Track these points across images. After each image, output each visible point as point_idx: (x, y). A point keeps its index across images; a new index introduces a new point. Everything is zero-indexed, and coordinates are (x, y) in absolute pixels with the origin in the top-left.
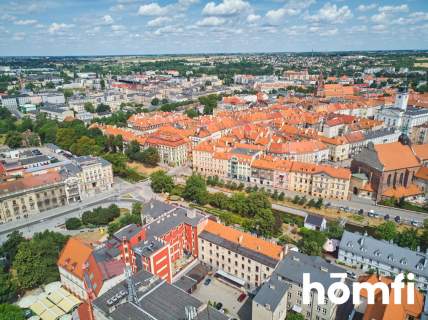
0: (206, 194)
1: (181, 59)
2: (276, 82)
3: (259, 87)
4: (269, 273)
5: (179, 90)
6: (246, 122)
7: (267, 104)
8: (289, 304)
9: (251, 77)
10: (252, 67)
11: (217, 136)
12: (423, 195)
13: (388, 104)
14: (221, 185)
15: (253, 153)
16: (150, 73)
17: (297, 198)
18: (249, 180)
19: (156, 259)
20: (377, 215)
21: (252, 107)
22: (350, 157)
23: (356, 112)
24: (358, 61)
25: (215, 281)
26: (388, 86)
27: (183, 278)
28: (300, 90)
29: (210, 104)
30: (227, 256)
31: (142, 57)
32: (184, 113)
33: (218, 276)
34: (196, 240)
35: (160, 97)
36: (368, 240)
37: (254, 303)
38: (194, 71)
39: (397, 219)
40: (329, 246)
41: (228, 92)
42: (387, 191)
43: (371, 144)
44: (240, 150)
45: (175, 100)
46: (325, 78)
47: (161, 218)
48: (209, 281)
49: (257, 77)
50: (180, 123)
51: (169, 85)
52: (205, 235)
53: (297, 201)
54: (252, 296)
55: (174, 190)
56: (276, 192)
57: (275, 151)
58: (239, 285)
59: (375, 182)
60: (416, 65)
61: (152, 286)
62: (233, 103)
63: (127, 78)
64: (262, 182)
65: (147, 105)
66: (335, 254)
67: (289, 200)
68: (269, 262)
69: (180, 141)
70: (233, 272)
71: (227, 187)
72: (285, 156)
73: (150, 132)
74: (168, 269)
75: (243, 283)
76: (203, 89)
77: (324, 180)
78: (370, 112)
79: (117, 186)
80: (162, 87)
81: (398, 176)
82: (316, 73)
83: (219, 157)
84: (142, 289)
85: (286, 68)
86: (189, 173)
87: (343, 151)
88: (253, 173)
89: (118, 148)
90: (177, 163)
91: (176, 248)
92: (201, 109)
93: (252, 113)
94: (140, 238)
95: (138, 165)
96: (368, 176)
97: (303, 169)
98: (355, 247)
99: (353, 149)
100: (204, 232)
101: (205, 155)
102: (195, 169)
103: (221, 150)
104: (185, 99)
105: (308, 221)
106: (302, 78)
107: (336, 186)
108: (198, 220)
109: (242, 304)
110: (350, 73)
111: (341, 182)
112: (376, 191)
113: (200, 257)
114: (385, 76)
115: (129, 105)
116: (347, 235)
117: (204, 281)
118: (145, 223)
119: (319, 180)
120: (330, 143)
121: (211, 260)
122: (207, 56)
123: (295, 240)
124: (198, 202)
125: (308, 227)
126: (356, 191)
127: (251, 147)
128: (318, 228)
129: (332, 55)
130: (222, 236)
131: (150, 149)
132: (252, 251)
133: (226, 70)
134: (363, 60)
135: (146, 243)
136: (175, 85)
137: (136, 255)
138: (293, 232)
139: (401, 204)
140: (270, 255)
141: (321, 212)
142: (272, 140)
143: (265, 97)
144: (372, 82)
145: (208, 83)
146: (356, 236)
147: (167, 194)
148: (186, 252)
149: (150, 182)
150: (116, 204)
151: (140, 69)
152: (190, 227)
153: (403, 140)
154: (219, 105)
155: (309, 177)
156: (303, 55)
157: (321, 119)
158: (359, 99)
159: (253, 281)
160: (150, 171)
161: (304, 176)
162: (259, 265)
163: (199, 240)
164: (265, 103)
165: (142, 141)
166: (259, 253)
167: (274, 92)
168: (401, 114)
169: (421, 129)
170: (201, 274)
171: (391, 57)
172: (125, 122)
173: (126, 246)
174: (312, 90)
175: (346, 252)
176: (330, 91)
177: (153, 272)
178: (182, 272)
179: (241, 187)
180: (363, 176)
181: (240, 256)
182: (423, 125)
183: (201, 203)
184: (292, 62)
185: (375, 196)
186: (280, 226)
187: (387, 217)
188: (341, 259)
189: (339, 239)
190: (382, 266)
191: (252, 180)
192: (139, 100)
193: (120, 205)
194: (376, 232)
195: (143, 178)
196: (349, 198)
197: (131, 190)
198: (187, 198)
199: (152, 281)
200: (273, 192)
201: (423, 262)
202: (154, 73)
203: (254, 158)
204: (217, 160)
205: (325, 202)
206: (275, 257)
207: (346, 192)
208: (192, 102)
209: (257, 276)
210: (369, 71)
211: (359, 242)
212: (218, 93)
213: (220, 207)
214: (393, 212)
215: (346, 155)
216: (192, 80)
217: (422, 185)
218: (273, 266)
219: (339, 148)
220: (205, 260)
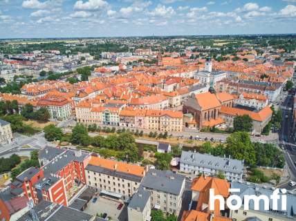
0: (88, 138)
1: (60, 41)
2: (131, 57)
3: (120, 60)
4: (137, 187)
5: (62, 64)
6: (113, 85)
7: (126, 72)
8: (152, 204)
9: (114, 53)
10: (114, 46)
11: (92, 95)
12: (225, 123)
13: (201, 69)
14: (99, 131)
15: (120, 106)
16: (36, 52)
17: (151, 133)
18: (118, 125)
19: (53, 190)
20: (200, 138)
21: (116, 74)
22: (181, 103)
23: (183, 75)
24: (181, 42)
25: (100, 199)
26: (200, 58)
27: (76, 201)
28: (147, 62)
29: (86, 73)
30: (107, 180)
31: (28, 40)
32: (67, 81)
33: (102, 194)
34: (84, 173)
35: (46, 70)
36: (197, 155)
37: (129, 208)
38: (71, 50)
39: (212, 139)
40: (174, 162)
41: (98, 64)
42: (205, 123)
43: (193, 94)
44: (110, 105)
45: (59, 71)
46: (163, 54)
47: (55, 159)
48: (96, 199)
49: (118, 54)
50: (64, 88)
51: (53, 61)
52: (90, 167)
53: (152, 136)
54: (127, 204)
55: (63, 138)
56: (137, 131)
57: (134, 104)
58: (118, 198)
59: (198, 118)
60: (214, 44)
61: (52, 211)
62: (102, 72)
63: (18, 57)
64: (127, 125)
65: (37, 76)
66: (178, 167)
67: (146, 135)
68: (136, 179)
69: (65, 102)
70: (112, 190)
71: (104, 131)
72: (141, 106)
73: (40, 96)
74: (64, 196)
75: (120, 196)
76: (79, 63)
77: (167, 120)
78: (191, 74)
79: (16, 140)
80: (47, 63)
81: (210, 113)
82: (156, 50)
83: (95, 110)
84: (44, 215)
85: (137, 47)
86: (74, 124)
87: (177, 100)
88: (121, 119)
89: (14, 111)
90: (64, 117)
91: (68, 180)
92: (79, 77)
93: (117, 78)
94: (39, 177)
95: (33, 122)
96: (193, 115)
97: (153, 114)
98: (189, 160)
99: (183, 98)
100: (89, 165)
101: (87, 110)
102: (78, 121)
103: (96, 106)
104: (66, 71)
105: (160, 148)
106: (147, 53)
107: (175, 123)
108: (83, 157)
109: (120, 211)
110: (177, 50)
111: (178, 120)
112: (198, 124)
113: (88, 184)
114: (198, 51)
115: (21, 76)
116: (184, 153)
117: (92, 200)
118: (42, 165)
119: (164, 120)
120: (168, 96)
121: (96, 184)
122: (80, 39)
123: (153, 161)
124: (83, 145)
125: (160, 151)
126: (187, 125)
127: (118, 102)
128: (166, 152)
129: (166, 38)
130: (102, 166)
131: (41, 110)
132: (125, 173)
133: (96, 49)
134: (185, 41)
135: (44, 180)
136: (58, 61)
137: (36, 190)
138: (151, 156)
139: (213, 130)
141: (167, 141)
142: (132, 97)
143: (125, 67)
144: (190, 55)
145: (83, 59)
146: (190, 153)
147: (58, 141)
148: (76, 182)
149: (44, 133)
150: (16, 153)
151: (29, 49)
152: (78, 163)
153: (211, 91)
154: (92, 74)
155: (158, 119)
156: (147, 38)
157: (162, 81)
158: (183, 66)
159: (127, 194)
160: (43, 126)
161: (154, 118)
162: (130, 182)
163: (86, 171)
164: (125, 71)
165: (34, 104)
166: (129, 174)
167: (130, 63)
168: (209, 75)
169: (221, 83)
170: (89, 196)
171: (200, 39)
172: (19, 90)
173: (27, 185)
174: (155, 61)
175: (185, 164)
176: (166, 61)
177: (52, 201)
178: (75, 196)
179: (114, 130)
180: (190, 115)
181: (116, 178)
182: (221, 81)
183: (85, 145)
184: (141, 43)
185: (198, 127)
186: (142, 153)
187: (206, 139)
188: (182, 169)
189: (180, 156)
190: (206, 170)
191: (121, 124)
192: (29, 72)
193: (20, 154)
194: (201, 149)
195: (38, 132)
196: (183, 130)
197: (29, 142)
198: (74, 143)
199: (51, 207)
200: (135, 131)
201: (227, 163)
202: (40, 52)
203: (120, 109)
204: (95, 113)
205: (169, 134)
206: (141, 175)
207: (181, 126)
208: (72, 72)
209: (129, 190)
210: (189, 48)
211: (192, 157)
212: (91, 65)
213: (99, 146)
214: (209, 136)
215: (179, 102)
216: (70, 56)
217: (224, 117)
218: (140, 181)
219: (175, 98)
220: (91, 185)
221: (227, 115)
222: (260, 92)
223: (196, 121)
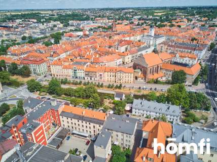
0: (61, 89)
1: (36, 12)
2: (91, 24)
3: (83, 27)
4: (100, 128)
5: (38, 31)
6: (78, 46)
7: (88, 37)
8: (112, 141)
9: (78, 22)
10: (79, 16)
11: (63, 56)
12: (165, 76)
13: (146, 34)
14: (69, 83)
15: (85, 64)
16: (18, 21)
17: (110, 85)
18: (84, 79)
19: (35, 134)
20: (147, 89)
21: (80, 38)
22: (132, 61)
23: (132, 38)
24: (130, 12)
25: (72, 137)
26: (145, 25)
27: (54, 139)
28: (104, 28)
29: (57, 38)
30: (77, 123)
31: (12, 11)
32: (43, 44)
33: (73, 134)
34: (59, 118)
35: (27, 35)
36: (145, 102)
37: (95, 146)
38: (45, 19)
39: (155, 89)
40: (128, 108)
41: (67, 31)
42: (150, 77)
43: (141, 54)
44: (78, 63)
45: (36, 36)
46: (116, 22)
47: (36, 108)
48: (69, 137)
49: (82, 22)
50: (41, 50)
51: (31, 28)
53: (110, 87)
54: (94, 141)
55: (42, 90)
56: (99, 83)
57: (96, 62)
58: (86, 137)
59: (145, 73)
60: (155, 14)
61: (35, 151)
62: (70, 37)
63: (4, 25)
64: (91, 79)
65: (19, 40)
66: (130, 111)
67: (105, 87)
68: (100, 122)
69: (42, 61)
70: (81, 130)
71: (73, 84)
72: (101, 64)
73: (22, 56)
74: (44, 137)
75: (87, 135)
76: (52, 29)
77: (122, 75)
78: (139, 38)
79: (6, 91)
80: (27, 29)
81: (154, 69)
82: (111, 19)
83: (66, 67)
84: (29, 154)
85: (96, 17)
86: (50, 78)
87: (128, 59)
88: (86, 74)
89: (3, 68)
90: (42, 73)
91: (47, 123)
92: (53, 41)
93: (81, 41)
94: (23, 123)
95: (18, 77)
96: (141, 70)
97: (111, 70)
98: (140, 106)
99: (133, 57)
100: (63, 112)
101: (60, 67)
102: (53, 76)
103: (67, 64)
104: (42, 36)
105: (116, 96)
106: (104, 21)
107: (127, 77)
108: (58, 106)
109: (88, 146)
110: (127, 19)
111: (130, 74)
112: (145, 77)
113: (62, 126)
114: (143, 20)
115: (7, 40)
116: (135, 101)
117: (66, 138)
118: (26, 112)
119: (119, 75)
120: (122, 55)
121: (69, 126)
122: (52, 10)
123: (111, 107)
124: (57, 94)
125: (117, 99)
126: (136, 78)
127: (83, 61)
128: (121, 99)
129: (118, 10)
130: (73, 113)
131: (24, 67)
132: (91, 118)
133: (65, 18)
134: (132, 12)
135: (28, 125)
136: (35, 28)
137: (22, 133)
138: (110, 103)
139: (156, 82)
140: (100, 119)
141: (122, 91)
142: (94, 56)
143: (87, 33)
144: (137, 23)
145: (55, 26)
146: (139, 101)
147: (38, 92)
148: (53, 124)
149: (27, 86)
150: (6, 102)
151: (12, 18)
152: (54, 110)
153: (155, 51)
154: (62, 38)
155: (114, 74)
156: (103, 9)
157: (116, 43)
158: (132, 32)
159: (92, 133)
160: (26, 80)
161: (112, 73)
162: (95, 125)
163: (61, 117)
164: (87, 36)
165: (18, 63)
166: (94, 119)
167: (91, 30)
168: (152, 38)
169: (161, 45)
170: (63, 135)
171: (144, 10)
172: (6, 52)
173: (15, 129)
174: (110, 28)
175: (136, 109)
176: (119, 28)
177: (35, 142)
178: (53, 136)
179: (81, 82)
180: (139, 70)
181: (84, 122)
182: (162, 43)
183: (59, 95)
184: (99, 13)
185: (145, 79)
186: (103, 101)
187: (151, 89)
188: (133, 113)
189: (132, 103)
190: (152, 113)
191: (86, 78)
192: (14, 37)
193: (9, 103)
194: (148, 97)
195: (22, 84)
196: (134, 82)
197: (16, 93)
198: (51, 93)
199: (34, 148)
200: (97, 84)
201: (169, 108)
202: (21, 21)
203: (85, 66)
204: (65, 70)
205: (123, 86)
206: (103, 119)
207: (132, 79)
208: (46, 37)
209: (94, 131)
210: (135, 17)
211: (141, 103)
212: (61, 31)
213: (70, 95)
214: (154, 86)
215: (130, 60)
216: (45, 24)
217: (164, 71)
218: (102, 124)
219: (127, 57)
220: (65, 127)
221: (167, 70)
222: (191, 52)
223: (144, 75)
